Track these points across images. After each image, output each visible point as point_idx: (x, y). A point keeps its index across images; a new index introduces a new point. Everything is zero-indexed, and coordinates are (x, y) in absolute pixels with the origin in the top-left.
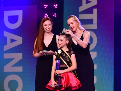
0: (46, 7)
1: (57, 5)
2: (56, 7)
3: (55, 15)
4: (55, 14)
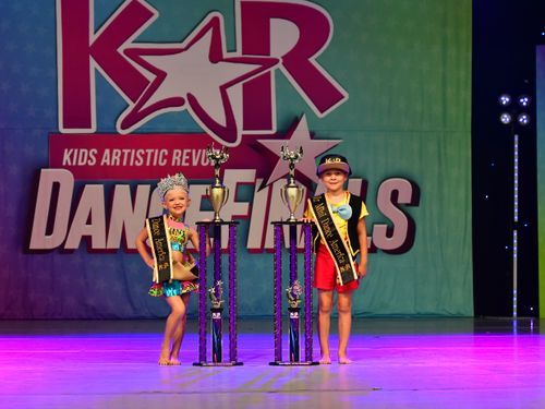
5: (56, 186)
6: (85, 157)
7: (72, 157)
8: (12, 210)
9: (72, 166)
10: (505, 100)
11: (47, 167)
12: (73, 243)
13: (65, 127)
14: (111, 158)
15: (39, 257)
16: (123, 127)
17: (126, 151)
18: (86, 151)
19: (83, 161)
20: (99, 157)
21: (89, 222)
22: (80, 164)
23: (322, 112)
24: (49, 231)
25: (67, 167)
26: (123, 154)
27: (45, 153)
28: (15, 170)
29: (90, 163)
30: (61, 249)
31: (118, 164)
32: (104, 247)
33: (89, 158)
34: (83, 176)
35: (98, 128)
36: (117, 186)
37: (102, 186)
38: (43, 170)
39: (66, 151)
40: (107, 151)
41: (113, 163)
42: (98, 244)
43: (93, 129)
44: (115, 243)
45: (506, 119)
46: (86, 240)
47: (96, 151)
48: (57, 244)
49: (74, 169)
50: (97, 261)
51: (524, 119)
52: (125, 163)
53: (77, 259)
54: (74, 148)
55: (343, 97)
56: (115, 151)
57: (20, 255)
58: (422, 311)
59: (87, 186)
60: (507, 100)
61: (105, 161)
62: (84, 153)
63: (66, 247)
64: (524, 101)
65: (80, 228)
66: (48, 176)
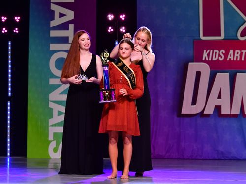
0: (4, 20)
1: (19, 18)
2: (18, 20)
3: (16, 31)
4: (17, 29)
5: (198, 74)
6: (217, 55)
7: (208, 55)
8: (170, 89)
9: (208, 60)
11: (193, 62)
12: (209, 111)
13: (204, 35)
14: (234, 55)
15: (187, 119)
16: (242, 35)
17: (244, 51)
18: (218, 51)
19: (215, 58)
20: (226, 55)
21: (220, 97)
22: (214, 59)
24: (194, 102)
25: (205, 61)
26: (241, 53)
27: (191, 53)
28: (172, 63)
29: (220, 59)
30: (202, 114)
31: (238, 59)
32: (229, 113)
33: (220, 56)
34: (216, 68)
35: (225, 36)
36: (238, 74)
37: (228, 74)
38: (190, 63)
39: (205, 51)
40: (231, 51)
41: (235, 59)
42: (225, 111)
43: (222, 37)
44: (236, 111)
46: (218, 109)
47: (224, 51)
48: (199, 111)
49: (210, 63)
50: (224, 122)
52: (243, 59)
53: (211, 121)
54: (210, 49)
56: (236, 51)
57: (176, 118)
59: (218, 74)
61: (230, 57)
62: (216, 52)
63: (205, 113)
65: (213, 101)
66: (193, 67)
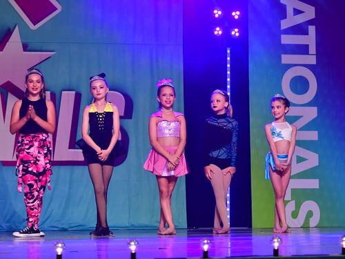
10: (218, 13)
23: (35, 24)
45: (218, 31)
51: (235, 32)
55: (55, 9)
58: (135, 224)
60: (220, 13)
64: (236, 15)
